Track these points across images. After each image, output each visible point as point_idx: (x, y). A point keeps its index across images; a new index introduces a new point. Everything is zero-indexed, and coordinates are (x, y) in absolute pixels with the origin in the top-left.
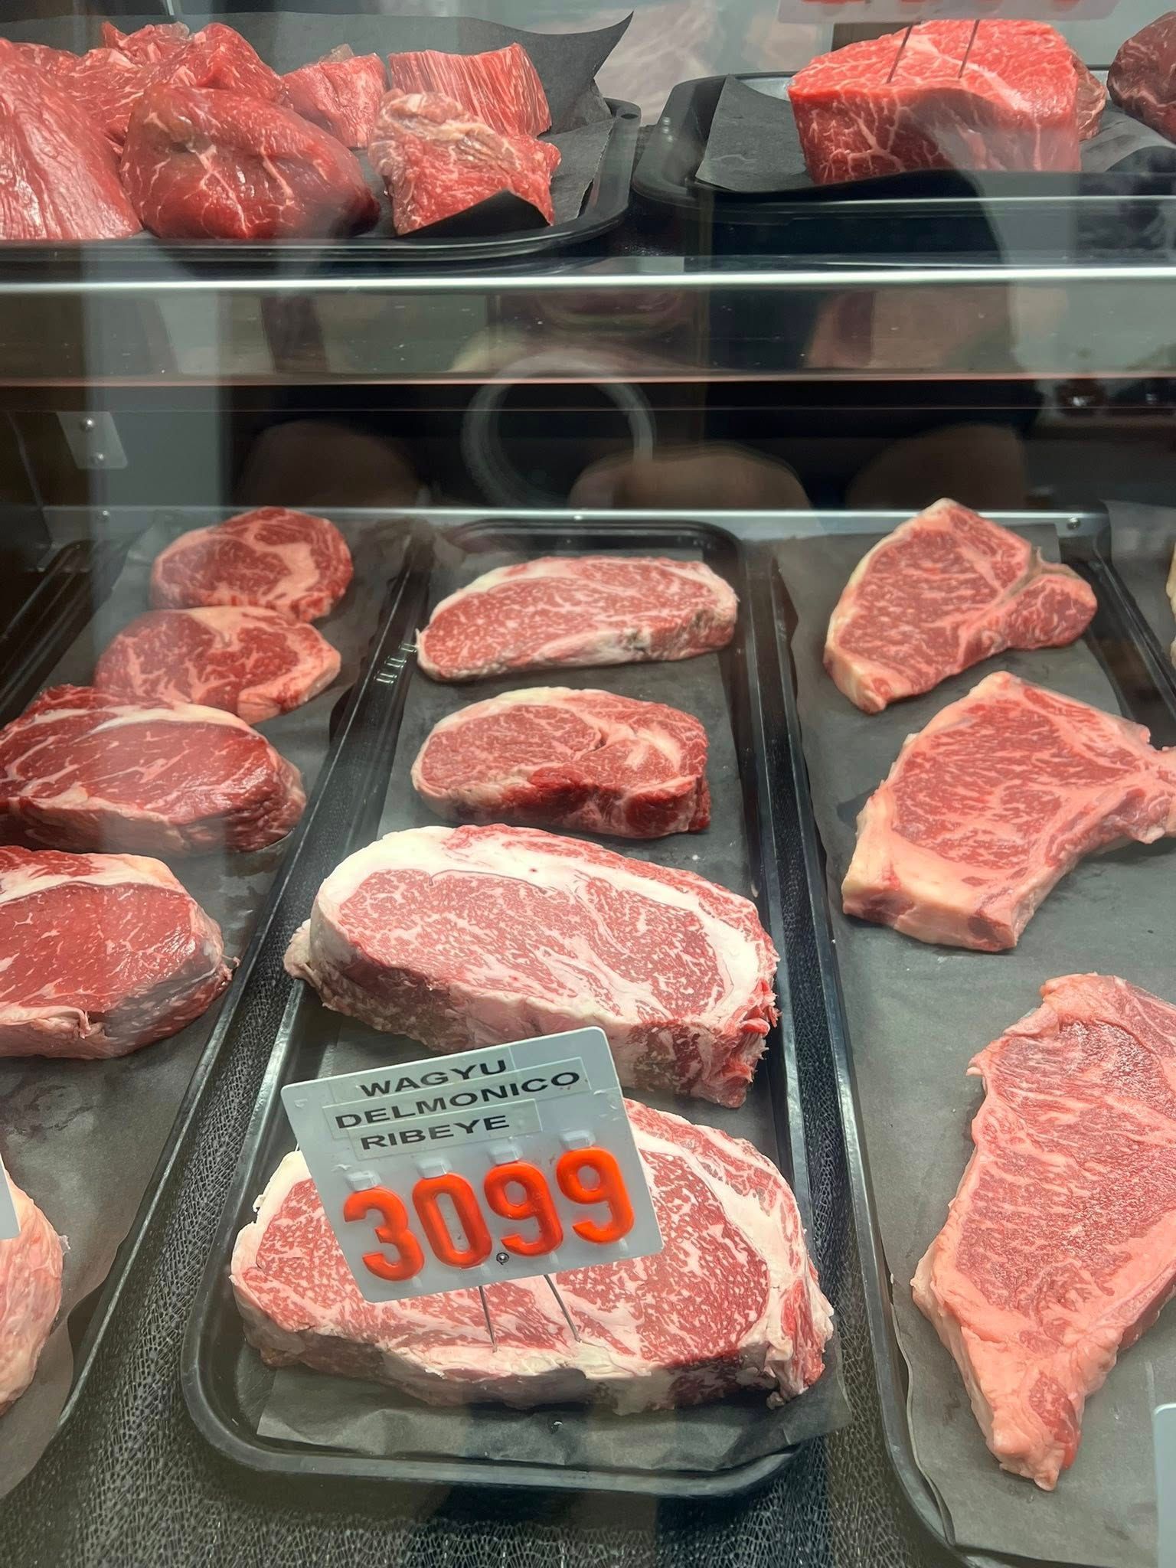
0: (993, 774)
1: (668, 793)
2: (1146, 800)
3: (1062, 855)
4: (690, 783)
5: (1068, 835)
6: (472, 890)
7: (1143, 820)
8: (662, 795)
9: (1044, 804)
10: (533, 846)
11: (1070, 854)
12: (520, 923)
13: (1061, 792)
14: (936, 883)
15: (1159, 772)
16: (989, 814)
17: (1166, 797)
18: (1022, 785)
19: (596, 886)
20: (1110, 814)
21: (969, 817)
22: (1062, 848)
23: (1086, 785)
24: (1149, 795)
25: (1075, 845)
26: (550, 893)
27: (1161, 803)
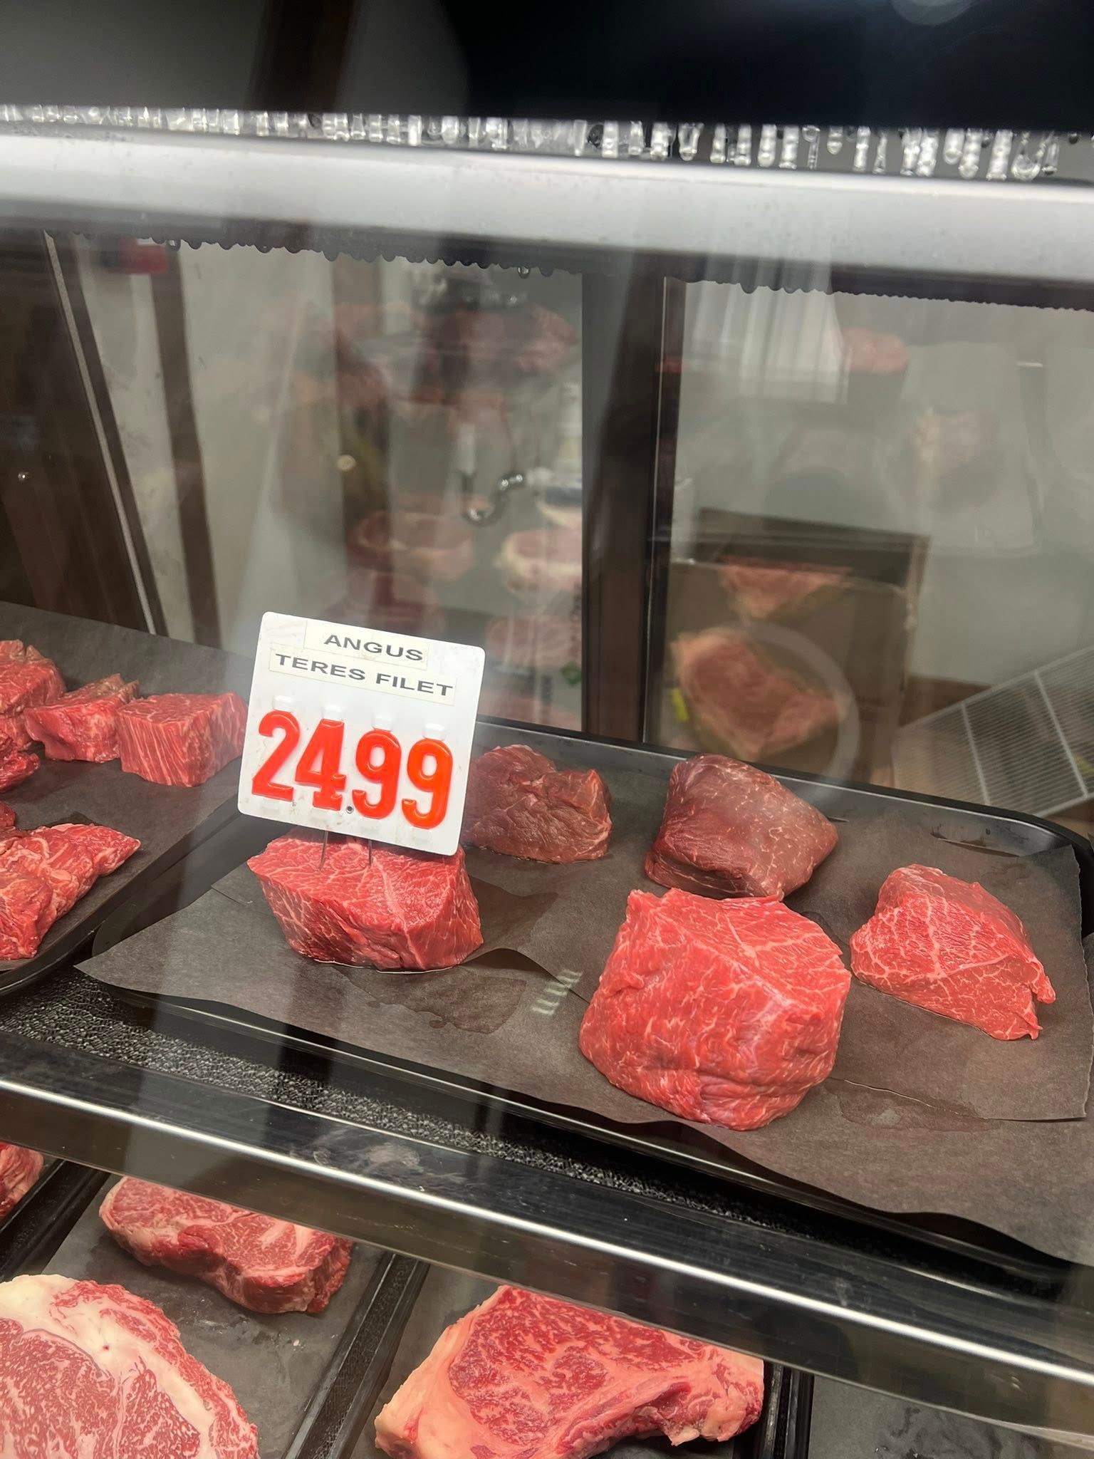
0: (568, 1328)
1: (276, 1282)
2: (689, 1397)
3: (577, 1443)
4: (300, 1275)
5: (594, 1422)
6: (45, 1357)
7: (680, 1416)
8: (270, 1282)
9: (589, 1377)
10: (124, 1319)
11: (587, 1444)
12: (59, 1406)
13: (611, 1368)
14: (447, 1446)
15: (719, 1366)
16: (538, 1375)
17: (710, 1397)
18: (585, 1348)
19: (145, 1380)
20: (646, 1404)
21: (521, 1374)
22: (579, 1435)
23: (638, 1365)
24: (694, 1392)
25: (595, 1433)
26: (104, 1378)
27: (702, 1403)
